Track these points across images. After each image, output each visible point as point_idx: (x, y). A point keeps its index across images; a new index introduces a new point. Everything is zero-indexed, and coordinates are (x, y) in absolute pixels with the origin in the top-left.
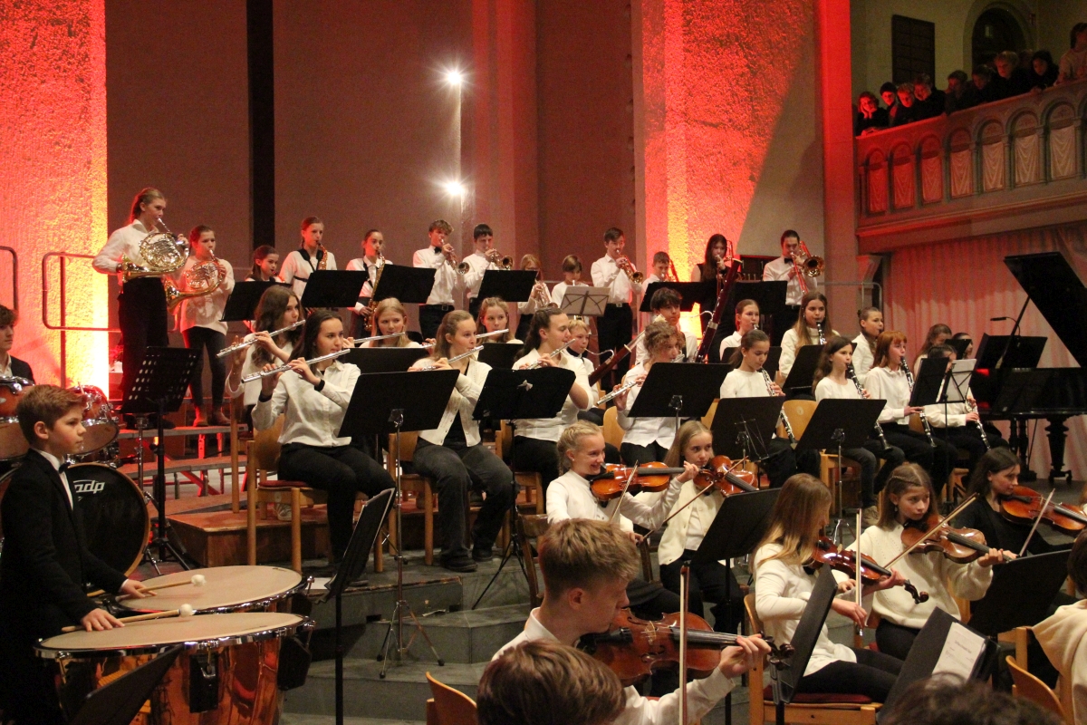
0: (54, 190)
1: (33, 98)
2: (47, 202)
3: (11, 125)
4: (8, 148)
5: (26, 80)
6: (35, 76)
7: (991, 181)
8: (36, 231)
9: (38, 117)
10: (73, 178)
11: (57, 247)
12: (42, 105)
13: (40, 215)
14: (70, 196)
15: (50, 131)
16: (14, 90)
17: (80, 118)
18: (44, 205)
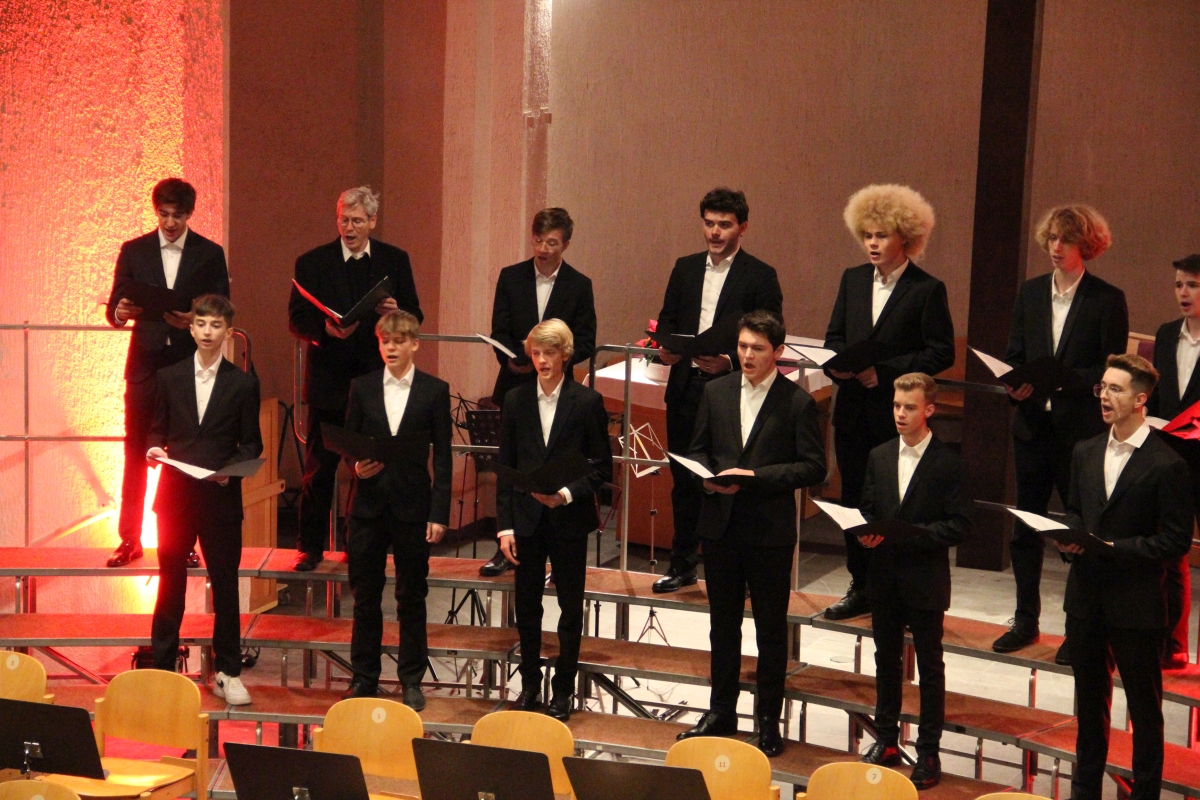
0: (92, 200)
1: (65, 54)
2: (82, 218)
3: (37, 98)
4: (33, 133)
5: (55, 26)
6: (68, 18)
8: (69, 264)
9: (72, 84)
10: (117, 181)
11: (95, 289)
12: (77, 65)
13: (73, 238)
14: (114, 210)
15: (87, 106)
16: (40, 42)
17: (127, 82)
18: (78, 223)
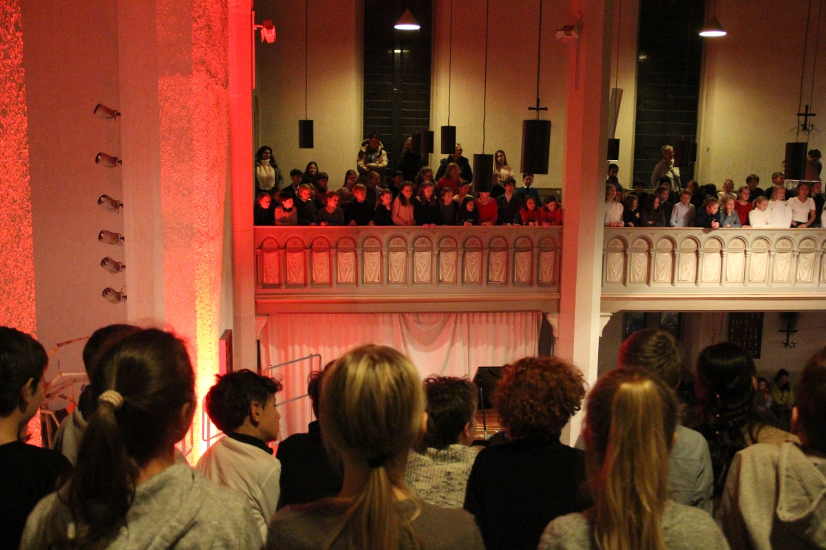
7: (370, 276)
